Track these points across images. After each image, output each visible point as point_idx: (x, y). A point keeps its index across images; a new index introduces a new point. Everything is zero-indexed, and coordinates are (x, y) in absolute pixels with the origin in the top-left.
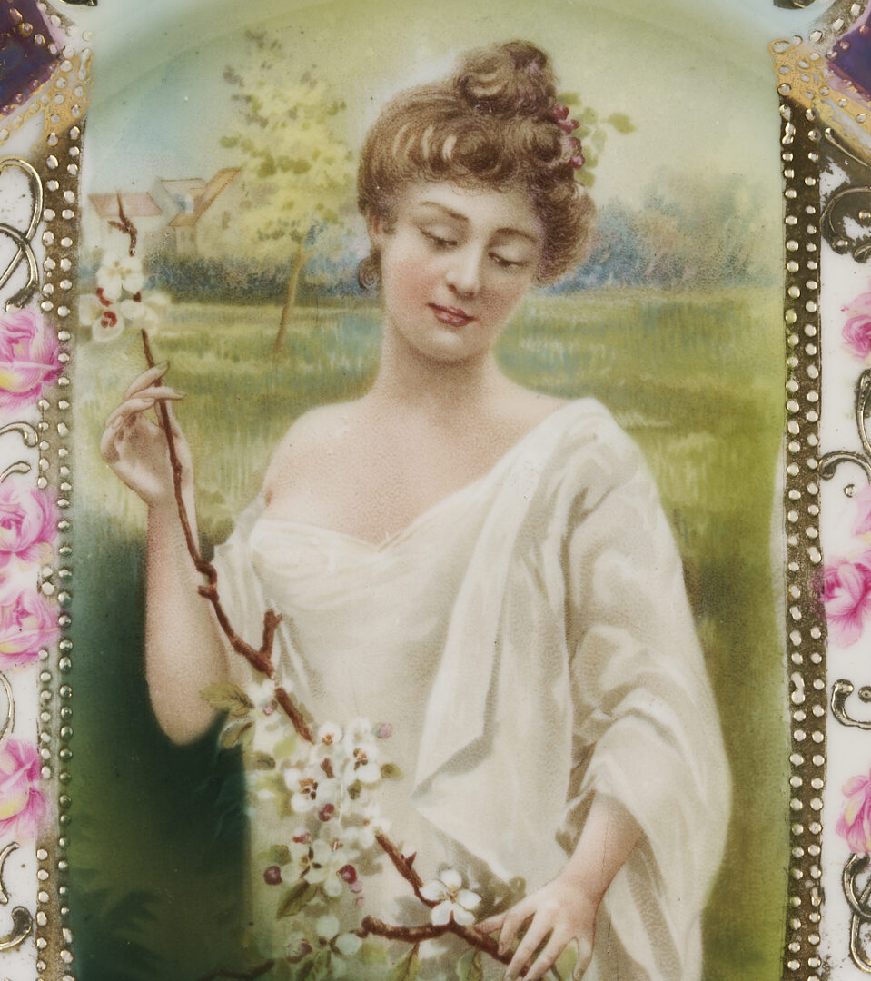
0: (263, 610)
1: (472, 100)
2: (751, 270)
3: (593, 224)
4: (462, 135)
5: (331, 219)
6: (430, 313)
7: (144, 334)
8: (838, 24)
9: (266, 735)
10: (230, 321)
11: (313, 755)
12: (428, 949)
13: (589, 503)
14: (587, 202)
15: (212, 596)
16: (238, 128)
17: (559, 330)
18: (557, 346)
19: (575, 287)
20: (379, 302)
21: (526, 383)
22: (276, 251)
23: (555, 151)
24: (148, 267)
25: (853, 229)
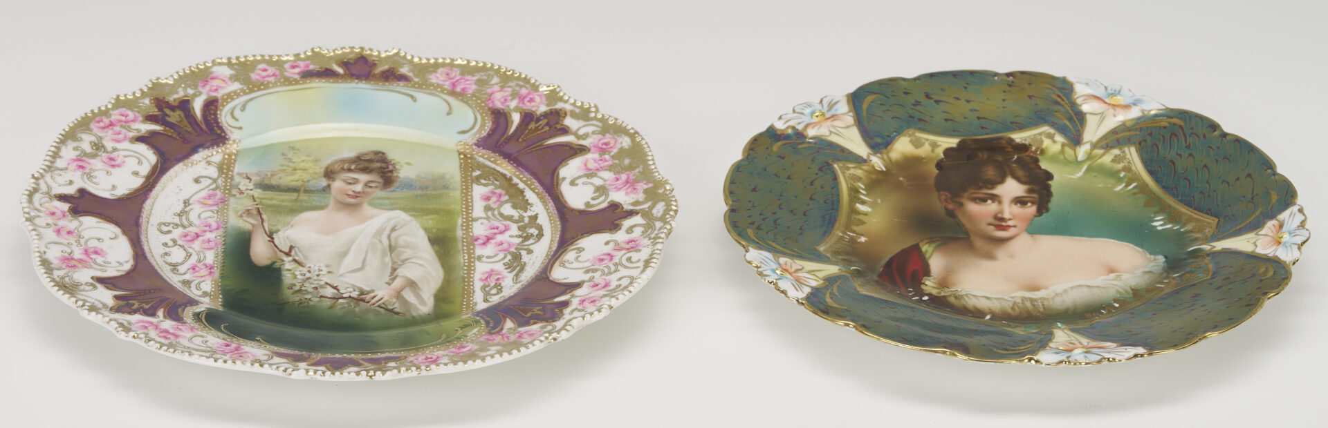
0: (289, 245)
1: (361, 160)
2: (451, 187)
3: (399, 180)
4: (357, 165)
5: (314, 178)
6: (346, 196)
7: (253, 196)
8: (477, 136)
9: (288, 264)
10: (282, 195)
11: (305, 270)
12: (341, 301)
13: (396, 228)
14: (397, 177)
15: (273, 242)
16: (285, 162)
17: (388, 198)
18: (387, 201)
19: (393, 191)
20: (330, 193)
21: (378, 208)
22: (299, 184)
23: (388, 168)
24: (254, 185)
25: (483, 181)
